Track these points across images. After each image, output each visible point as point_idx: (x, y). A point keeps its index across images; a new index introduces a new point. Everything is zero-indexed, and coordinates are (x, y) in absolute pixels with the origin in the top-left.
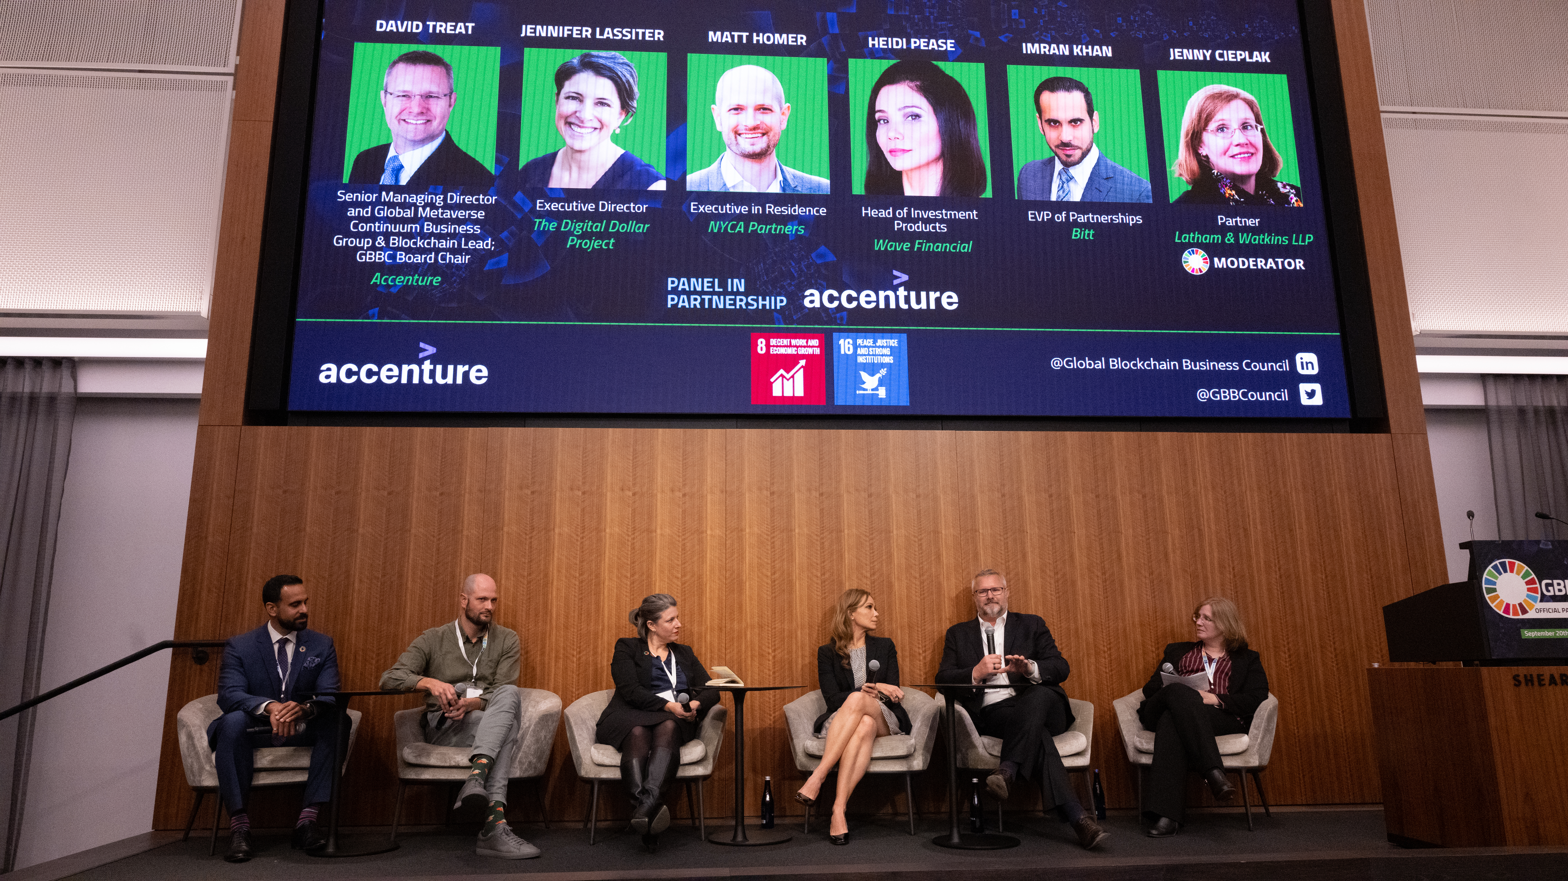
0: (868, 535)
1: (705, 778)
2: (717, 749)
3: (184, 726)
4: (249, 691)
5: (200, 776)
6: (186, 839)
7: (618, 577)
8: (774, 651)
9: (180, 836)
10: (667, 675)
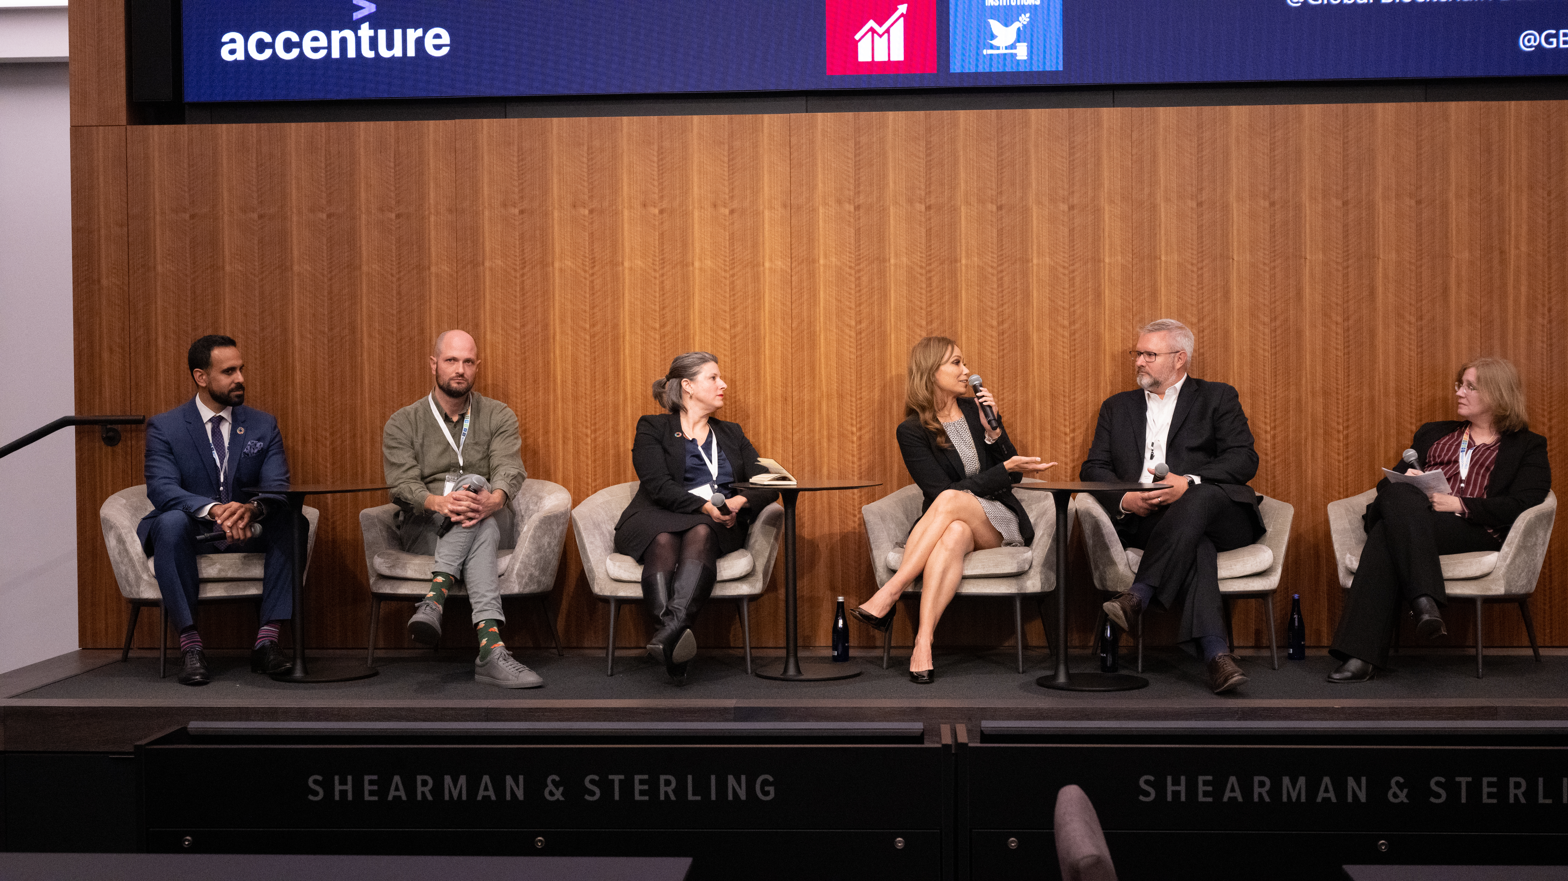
0: (995, 265)
1: (752, 598)
2: (768, 561)
3: (111, 527)
4: (183, 485)
5: (138, 586)
6: (125, 659)
7: (642, 329)
8: (860, 429)
9: (118, 655)
10: (705, 464)
